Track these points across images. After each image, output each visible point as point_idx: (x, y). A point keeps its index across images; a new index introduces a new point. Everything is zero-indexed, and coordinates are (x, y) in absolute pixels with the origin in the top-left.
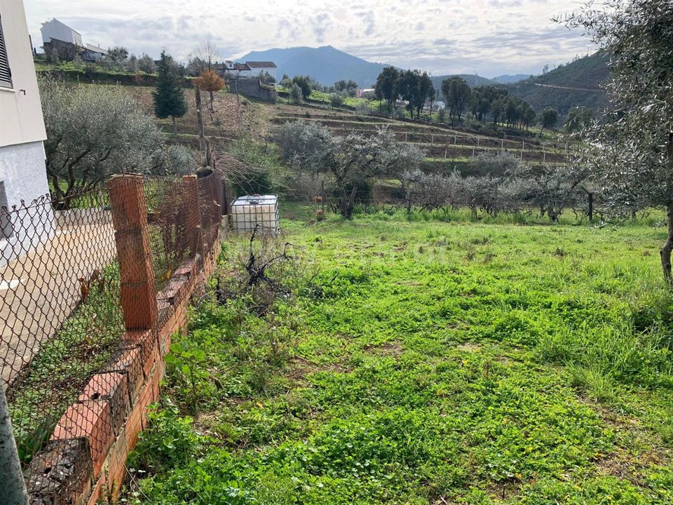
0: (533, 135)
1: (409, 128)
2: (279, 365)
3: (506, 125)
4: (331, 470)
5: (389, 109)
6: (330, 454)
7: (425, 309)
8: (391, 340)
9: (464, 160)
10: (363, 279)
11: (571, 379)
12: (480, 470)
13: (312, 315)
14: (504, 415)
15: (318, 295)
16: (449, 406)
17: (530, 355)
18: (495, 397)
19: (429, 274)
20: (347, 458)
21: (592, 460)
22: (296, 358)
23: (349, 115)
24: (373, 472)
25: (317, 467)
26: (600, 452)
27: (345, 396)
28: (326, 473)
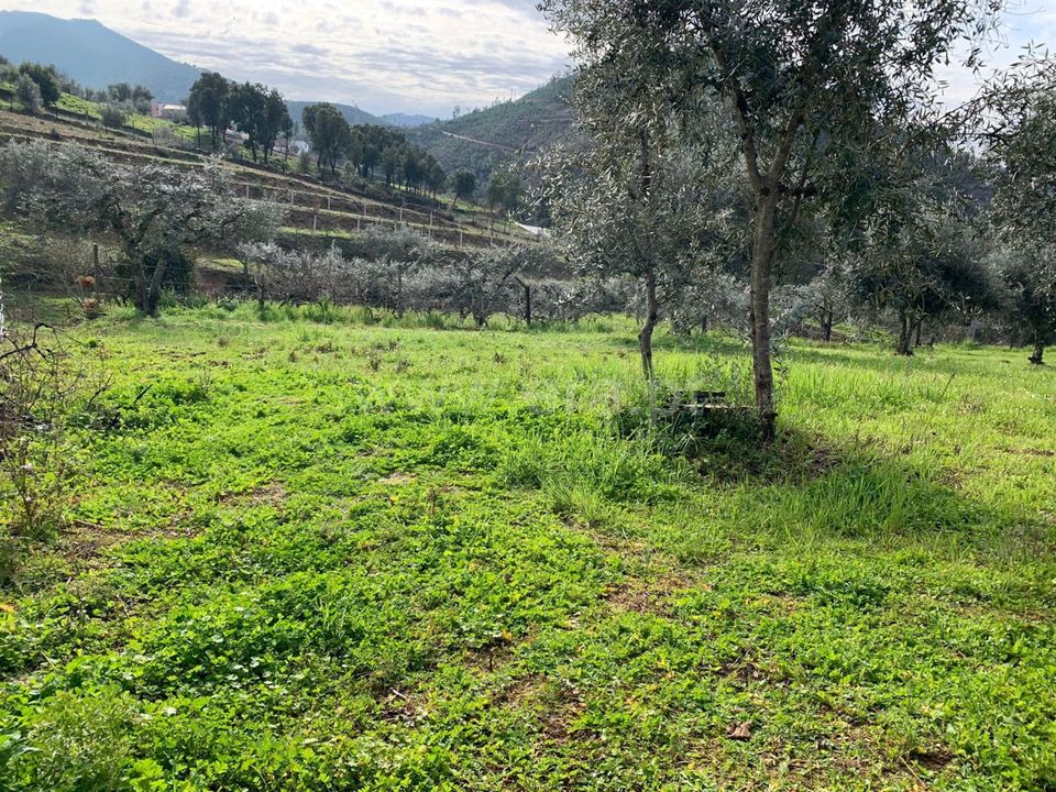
0: (444, 206)
1: (252, 177)
2: (42, 537)
3: (403, 188)
4: (184, 687)
5: (214, 143)
6: (179, 661)
7: (316, 434)
8: (263, 483)
9: (345, 235)
10: (197, 396)
11: (551, 503)
12: (448, 638)
13: (102, 457)
14: (469, 559)
15: (111, 424)
16: (381, 561)
17: (489, 479)
18: (451, 538)
19: (315, 387)
20: (216, 661)
21: (601, 597)
22: (78, 525)
23: (140, 144)
24: (268, 674)
25: (156, 687)
26: (608, 586)
27: (190, 572)
28: (174, 693)
